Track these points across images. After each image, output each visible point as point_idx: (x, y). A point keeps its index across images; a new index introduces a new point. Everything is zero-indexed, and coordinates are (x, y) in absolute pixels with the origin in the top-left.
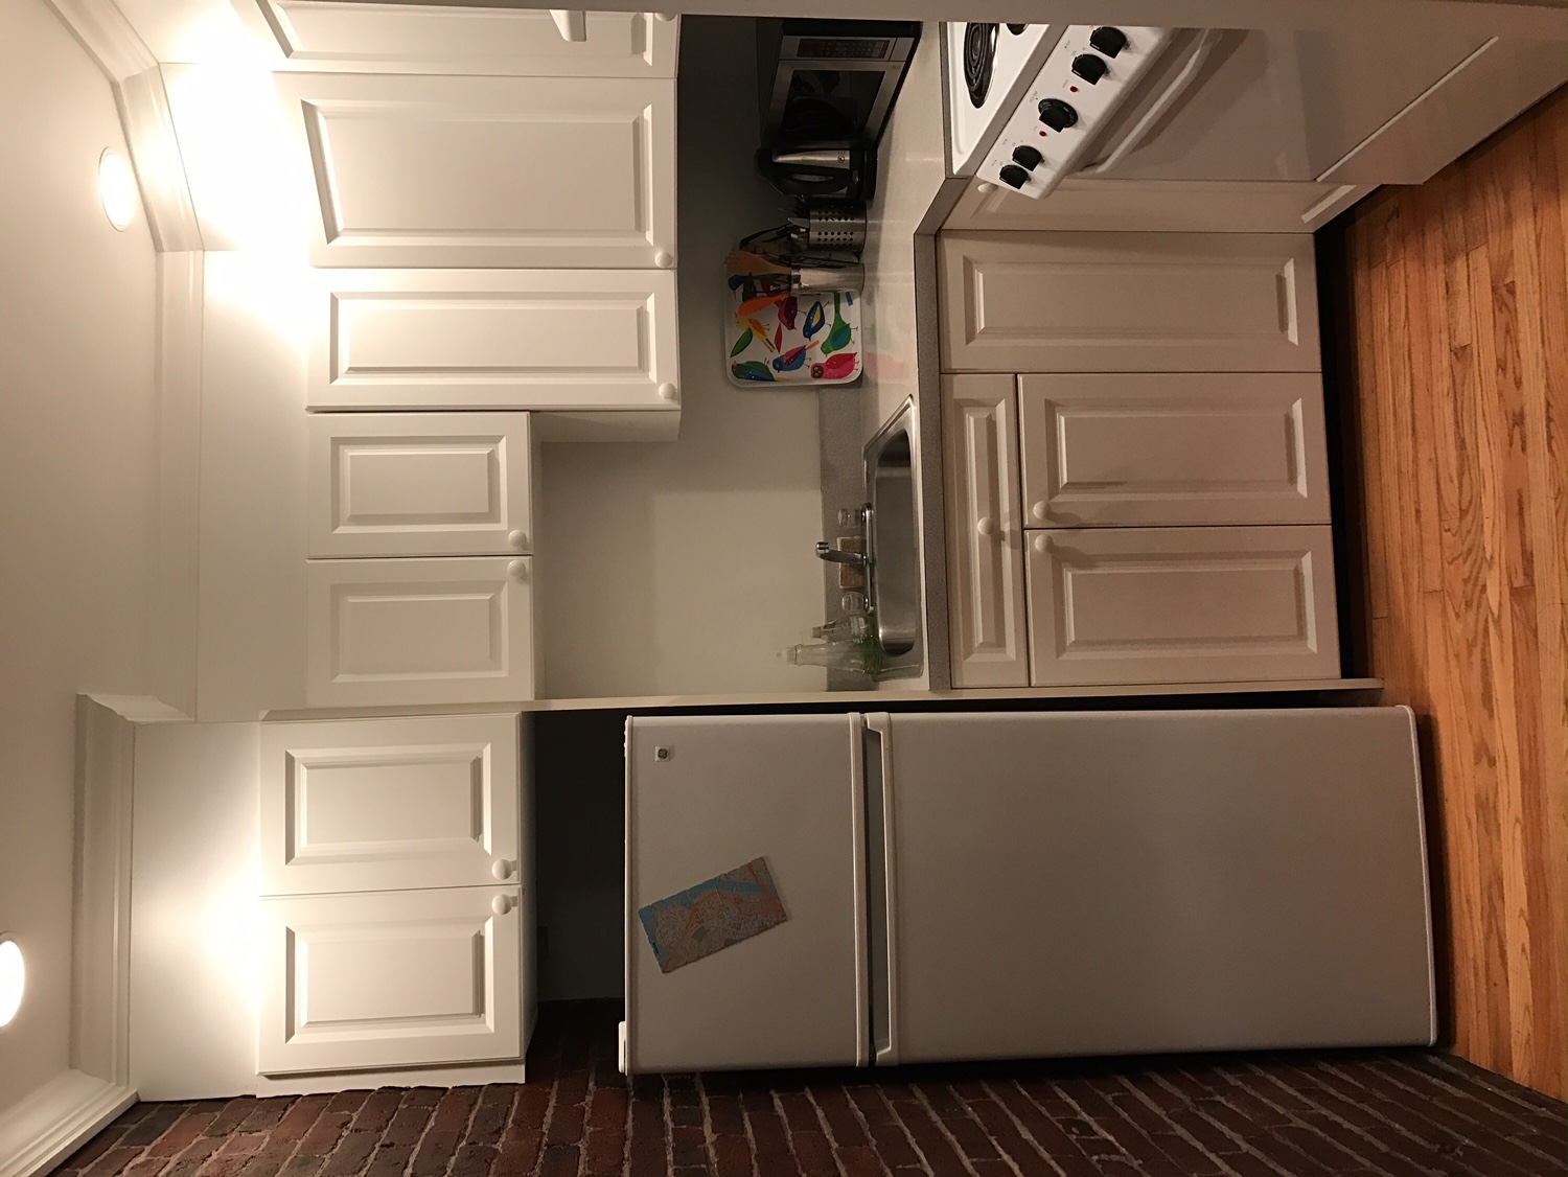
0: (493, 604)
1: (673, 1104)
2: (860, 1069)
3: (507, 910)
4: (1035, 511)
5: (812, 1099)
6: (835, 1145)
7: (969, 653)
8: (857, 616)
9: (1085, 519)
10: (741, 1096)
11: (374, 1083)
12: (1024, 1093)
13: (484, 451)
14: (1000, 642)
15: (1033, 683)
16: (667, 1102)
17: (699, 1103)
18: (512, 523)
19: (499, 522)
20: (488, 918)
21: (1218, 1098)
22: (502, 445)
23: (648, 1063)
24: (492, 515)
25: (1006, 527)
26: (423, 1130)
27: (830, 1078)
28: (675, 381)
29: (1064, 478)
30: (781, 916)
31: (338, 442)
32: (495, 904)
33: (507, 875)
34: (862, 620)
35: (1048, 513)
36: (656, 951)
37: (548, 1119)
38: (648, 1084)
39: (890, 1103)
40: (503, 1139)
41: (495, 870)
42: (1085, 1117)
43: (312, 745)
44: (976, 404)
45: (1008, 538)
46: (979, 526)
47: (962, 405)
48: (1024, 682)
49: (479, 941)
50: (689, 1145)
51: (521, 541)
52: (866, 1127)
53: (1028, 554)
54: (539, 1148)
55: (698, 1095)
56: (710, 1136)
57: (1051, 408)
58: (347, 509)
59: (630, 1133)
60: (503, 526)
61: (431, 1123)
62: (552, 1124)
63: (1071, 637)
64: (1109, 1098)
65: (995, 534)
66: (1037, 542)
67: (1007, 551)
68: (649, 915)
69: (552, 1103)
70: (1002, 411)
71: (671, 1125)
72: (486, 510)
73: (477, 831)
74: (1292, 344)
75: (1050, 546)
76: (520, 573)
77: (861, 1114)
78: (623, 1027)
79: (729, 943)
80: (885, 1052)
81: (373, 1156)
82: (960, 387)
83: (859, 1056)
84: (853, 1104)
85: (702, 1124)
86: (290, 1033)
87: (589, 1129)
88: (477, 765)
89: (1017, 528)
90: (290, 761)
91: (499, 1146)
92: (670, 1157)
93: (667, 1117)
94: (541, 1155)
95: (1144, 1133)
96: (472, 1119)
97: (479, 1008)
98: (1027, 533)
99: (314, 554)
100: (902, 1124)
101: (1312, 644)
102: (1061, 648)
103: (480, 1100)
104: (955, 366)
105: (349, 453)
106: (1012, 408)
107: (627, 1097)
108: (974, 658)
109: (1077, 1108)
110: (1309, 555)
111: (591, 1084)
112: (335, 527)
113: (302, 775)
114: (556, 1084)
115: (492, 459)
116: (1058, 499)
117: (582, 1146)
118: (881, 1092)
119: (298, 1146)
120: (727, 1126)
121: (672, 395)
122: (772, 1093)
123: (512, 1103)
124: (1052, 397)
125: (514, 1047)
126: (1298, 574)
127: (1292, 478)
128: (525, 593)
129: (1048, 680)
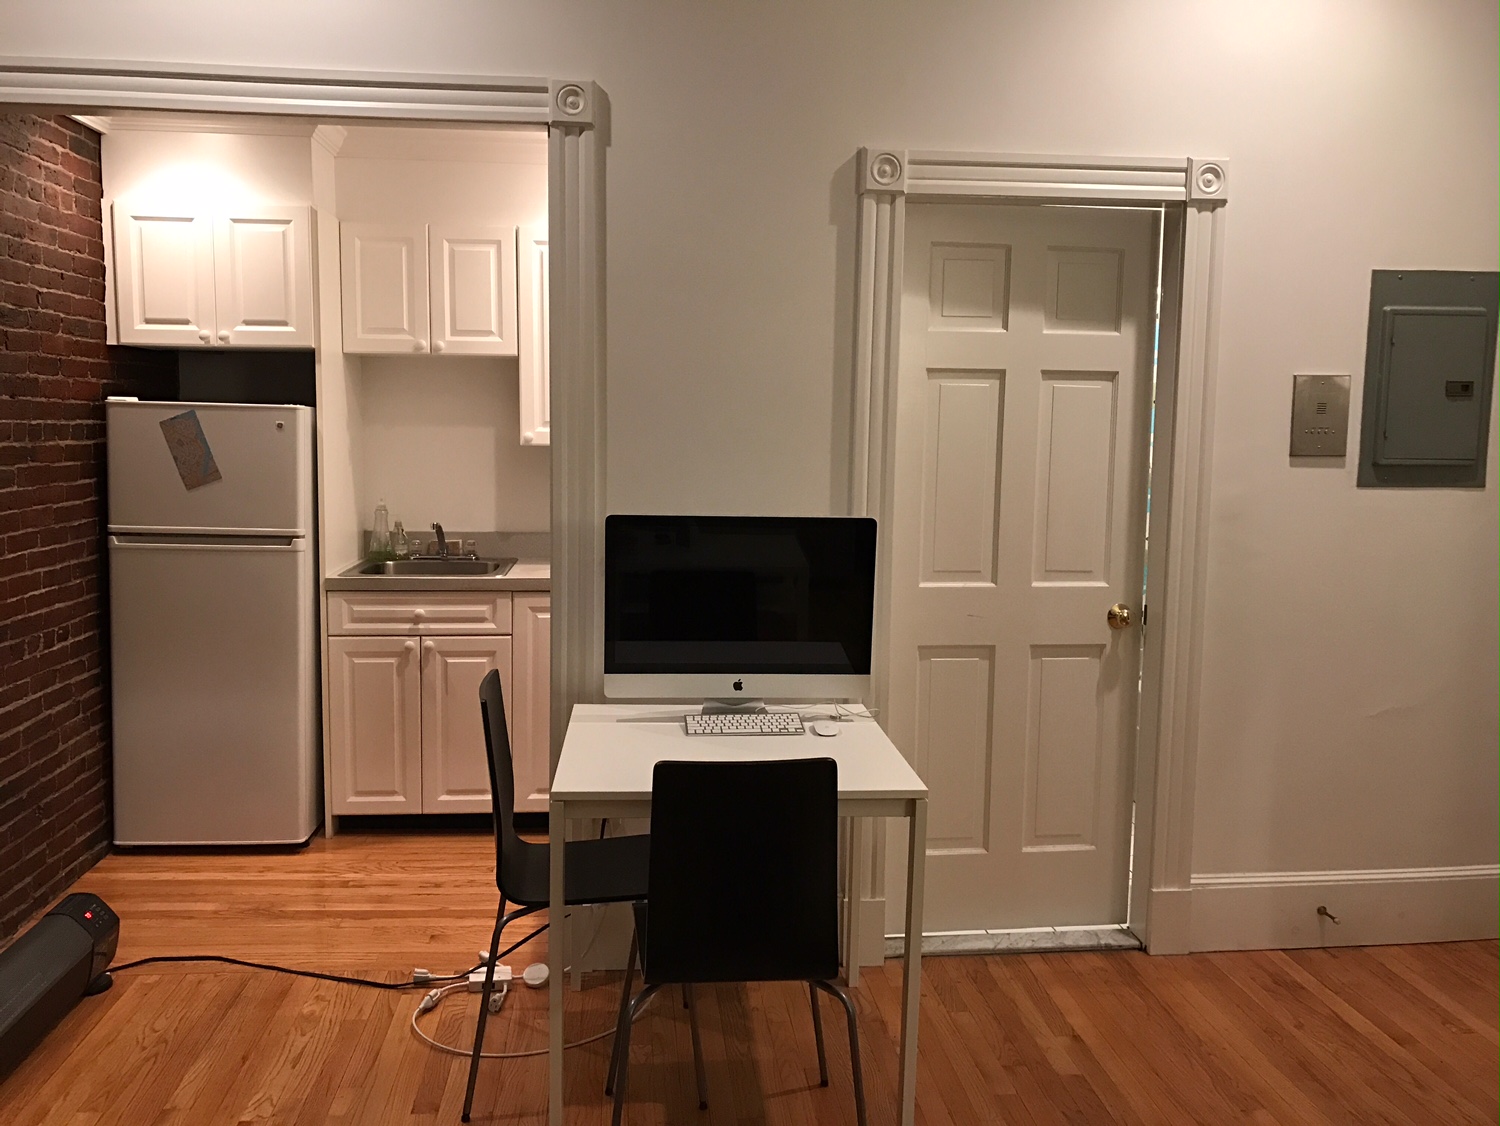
0: (402, 331)
1: (87, 425)
2: (107, 527)
3: (201, 338)
4: (429, 642)
5: (89, 499)
6: (55, 506)
7: (349, 602)
8: (408, 549)
9: (425, 671)
10: (93, 462)
11: (108, 262)
12: (89, 614)
13: (494, 328)
14: (355, 620)
15: (330, 638)
16: (90, 422)
17: (87, 438)
18: (449, 343)
19: (452, 335)
20: (198, 326)
21: (81, 715)
22: (498, 339)
23: (111, 412)
24: (455, 332)
25: (421, 626)
26: (73, 293)
27: (101, 511)
28: (535, 442)
29: (450, 660)
30: (190, 486)
31: (498, 244)
32: (205, 332)
33: (221, 339)
34: (405, 552)
35: (428, 650)
36: (172, 419)
37: (79, 358)
38: (101, 412)
39: (84, 541)
40: (65, 336)
41: (223, 332)
42: (71, 641)
43: (296, 235)
44: (494, 611)
45: (415, 627)
46: (420, 610)
47: (493, 603)
48: (331, 633)
49: (186, 322)
50: (59, 432)
51: (438, 349)
52: (67, 525)
53: (406, 638)
54: (58, 355)
55: (94, 439)
56: (63, 443)
57: (491, 654)
58: (458, 248)
59: (67, 402)
60: (448, 337)
61: (77, 297)
62: (75, 361)
63: (356, 661)
64: (84, 658)
65: (417, 619)
66: (411, 642)
67: (407, 626)
68: (191, 415)
69: (91, 360)
70: (489, 626)
71: (73, 423)
72: (458, 328)
73: (247, 323)
74: (529, 795)
75: (408, 650)
76: (419, 348)
77: (77, 524)
78: (135, 400)
79: (175, 458)
80: (114, 540)
81: (56, 270)
82: (504, 603)
83: (112, 527)
84: (84, 521)
85: (72, 439)
86: (136, 218)
87: (71, 381)
88: (285, 324)
89: (420, 633)
90: (288, 222)
91: (60, 334)
92: (49, 422)
93: (79, 421)
94: (54, 356)
95: (59, 667)
96: (82, 318)
97: (148, 321)
98: (418, 638)
99: (431, 228)
100: (69, 544)
101: (353, 799)
102: (351, 654)
103: (95, 321)
104: (516, 600)
105: (492, 250)
106: (493, 632)
107: (93, 401)
108: (344, 604)
109: (77, 639)
110: (404, 800)
111: (105, 381)
112: (447, 240)
113: (280, 228)
114: (107, 362)
115: (490, 333)
116: (438, 657)
117: (60, 377)
118: (93, 538)
119: (65, 231)
120: (71, 453)
121: (528, 440)
122: (94, 480)
123: (91, 338)
124: (497, 654)
125: (125, 340)
126: (393, 793)
127: (450, 792)
128: (407, 349)
129: (332, 647)
